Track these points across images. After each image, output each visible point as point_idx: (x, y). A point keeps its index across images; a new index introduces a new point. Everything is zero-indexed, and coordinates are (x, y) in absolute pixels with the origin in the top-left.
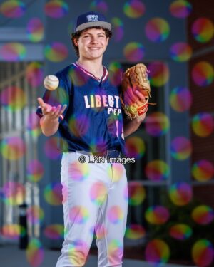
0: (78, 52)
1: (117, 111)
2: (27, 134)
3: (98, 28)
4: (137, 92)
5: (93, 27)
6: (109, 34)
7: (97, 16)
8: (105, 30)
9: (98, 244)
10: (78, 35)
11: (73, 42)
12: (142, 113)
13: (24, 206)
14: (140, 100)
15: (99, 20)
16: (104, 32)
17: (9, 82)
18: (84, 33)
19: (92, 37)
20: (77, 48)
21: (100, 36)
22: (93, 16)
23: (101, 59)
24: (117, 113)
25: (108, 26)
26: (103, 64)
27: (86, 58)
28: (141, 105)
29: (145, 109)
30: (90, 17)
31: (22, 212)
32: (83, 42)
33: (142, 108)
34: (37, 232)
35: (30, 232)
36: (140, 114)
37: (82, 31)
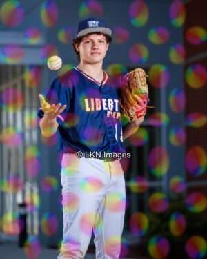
0: (79, 57)
1: (116, 114)
2: (27, 135)
3: (98, 33)
4: (135, 95)
5: (94, 33)
6: (109, 39)
7: (98, 22)
8: (106, 35)
9: (96, 243)
10: (79, 40)
11: (74, 47)
12: (141, 116)
13: (23, 205)
14: (138, 103)
15: (100, 25)
16: (104, 38)
17: (10, 84)
18: (85, 38)
19: (93, 43)
20: (78, 53)
21: (100, 42)
22: (94, 22)
23: (101, 64)
24: (116, 116)
25: (108, 31)
26: (103, 69)
27: (87, 62)
28: (140, 108)
29: (144, 113)
30: (91, 23)
31: (22, 211)
32: (84, 47)
33: (141, 111)
34: (36, 231)
35: (29, 230)
36: (138, 117)
37: (83, 37)
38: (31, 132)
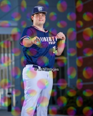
13: (9, 93)
38: (12, 63)
